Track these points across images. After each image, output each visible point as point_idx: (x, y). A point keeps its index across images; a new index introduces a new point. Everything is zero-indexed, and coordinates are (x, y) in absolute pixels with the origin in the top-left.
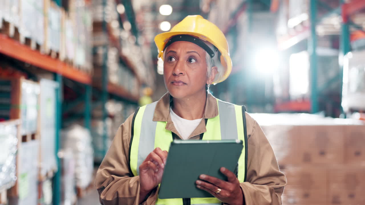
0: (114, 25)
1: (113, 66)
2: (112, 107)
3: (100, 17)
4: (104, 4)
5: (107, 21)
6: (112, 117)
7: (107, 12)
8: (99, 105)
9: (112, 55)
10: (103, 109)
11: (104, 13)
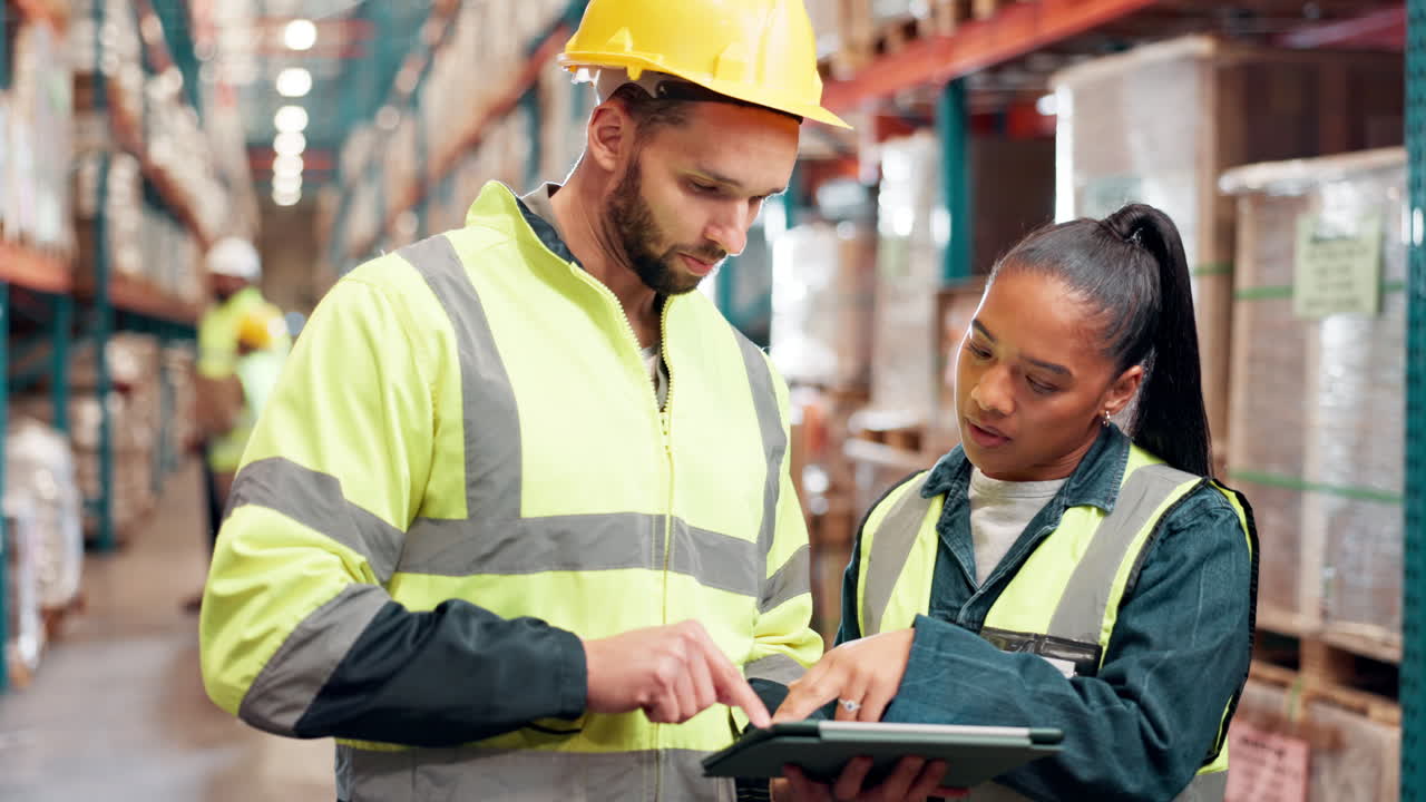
0: (129, 78)
1: (125, 214)
2: (125, 358)
3: (85, 61)
4: (98, 15)
5: (108, 70)
6: (124, 389)
7: (107, 42)
8: (84, 349)
9: (123, 176)
10: (99, 360)
11: (98, 46)
